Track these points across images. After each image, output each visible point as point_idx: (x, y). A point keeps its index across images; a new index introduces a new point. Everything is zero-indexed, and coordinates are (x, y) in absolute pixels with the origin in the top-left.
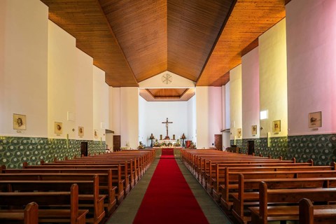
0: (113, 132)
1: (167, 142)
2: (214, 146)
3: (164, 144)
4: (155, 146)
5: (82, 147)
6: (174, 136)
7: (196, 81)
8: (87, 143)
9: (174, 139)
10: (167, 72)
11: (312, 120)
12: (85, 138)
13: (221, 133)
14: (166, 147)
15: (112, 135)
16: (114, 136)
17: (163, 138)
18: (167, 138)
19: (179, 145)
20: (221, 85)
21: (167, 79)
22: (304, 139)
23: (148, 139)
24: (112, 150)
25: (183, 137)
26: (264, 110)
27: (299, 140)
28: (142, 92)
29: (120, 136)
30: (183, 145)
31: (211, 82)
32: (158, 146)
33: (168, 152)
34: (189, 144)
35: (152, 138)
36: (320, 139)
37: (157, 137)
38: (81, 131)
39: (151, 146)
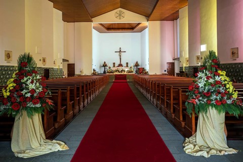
0: (68, 61)
1: (120, 69)
2: (166, 72)
3: (117, 71)
4: (108, 72)
5: (45, 73)
6: (127, 63)
7: (148, 17)
8: (48, 70)
9: (127, 66)
10: (120, 9)
11: (233, 53)
12: (47, 66)
13: (173, 61)
14: (119, 74)
15: (67, 63)
16: (69, 65)
17: (116, 65)
18: (120, 65)
19: (132, 72)
20: (173, 20)
21: (120, 15)
22: (228, 66)
23: (101, 67)
24: (66, 76)
25: (137, 65)
26: (203, 44)
27: (224, 67)
28: (96, 25)
29: (74, 64)
30: (136, 72)
31: (163, 18)
32: (111, 72)
33: (121, 78)
34: (141, 71)
35: (105, 65)
36: (238, 66)
37: (110, 64)
38: (44, 61)
39: (105, 72)
